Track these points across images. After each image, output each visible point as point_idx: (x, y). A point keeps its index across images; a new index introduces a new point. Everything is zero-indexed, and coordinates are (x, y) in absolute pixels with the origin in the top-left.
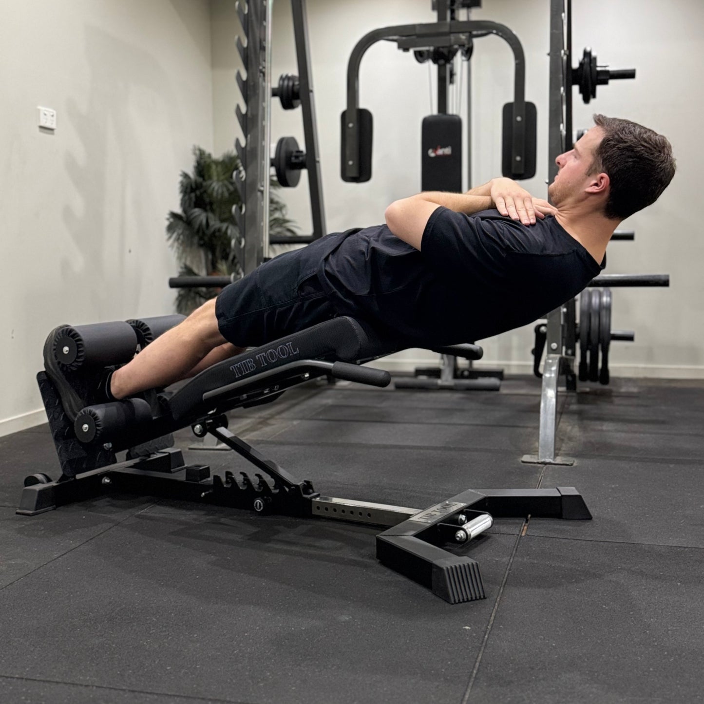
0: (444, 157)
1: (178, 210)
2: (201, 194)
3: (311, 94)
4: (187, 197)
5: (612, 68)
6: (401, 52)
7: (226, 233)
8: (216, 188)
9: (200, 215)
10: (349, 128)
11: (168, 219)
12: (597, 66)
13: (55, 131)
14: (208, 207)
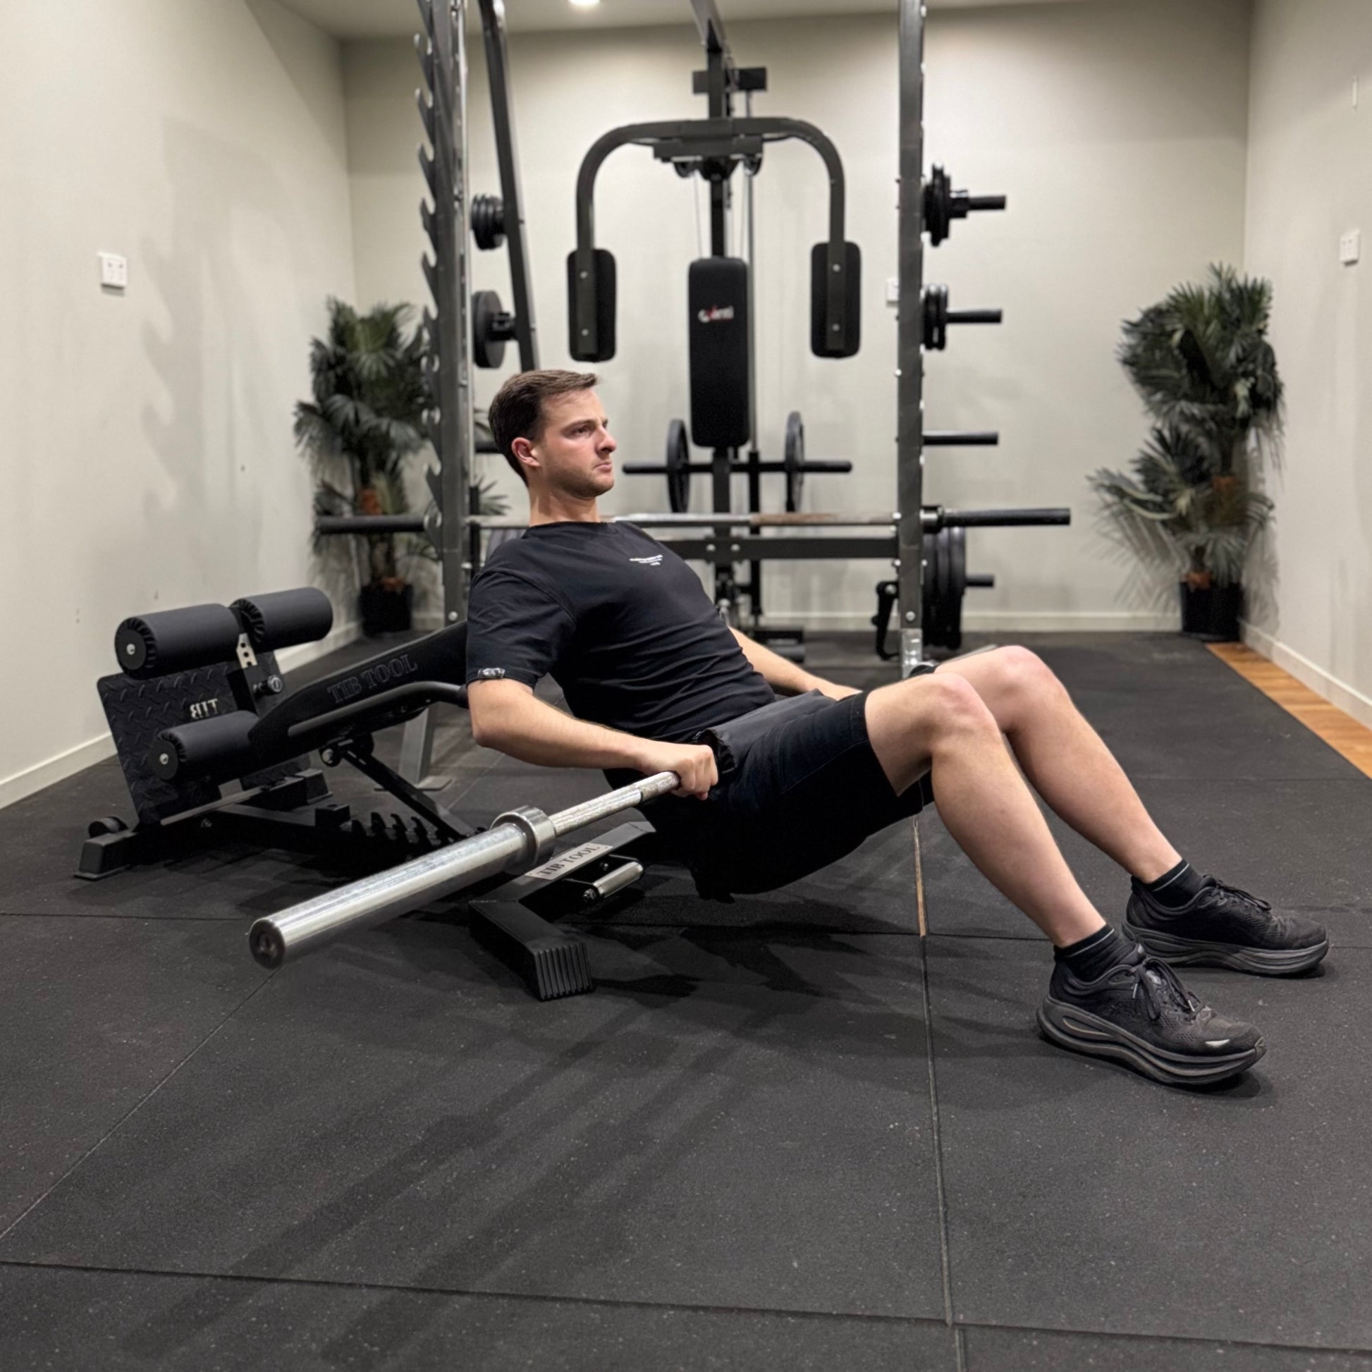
0: (722, 323)
1: (310, 399)
2: (345, 373)
3: (521, 227)
4: (321, 378)
5: (975, 192)
6: (658, 162)
7: (388, 433)
8: (368, 364)
9: (343, 406)
10: (581, 280)
11: (295, 414)
12: (950, 192)
13: (126, 291)
14: (355, 393)
